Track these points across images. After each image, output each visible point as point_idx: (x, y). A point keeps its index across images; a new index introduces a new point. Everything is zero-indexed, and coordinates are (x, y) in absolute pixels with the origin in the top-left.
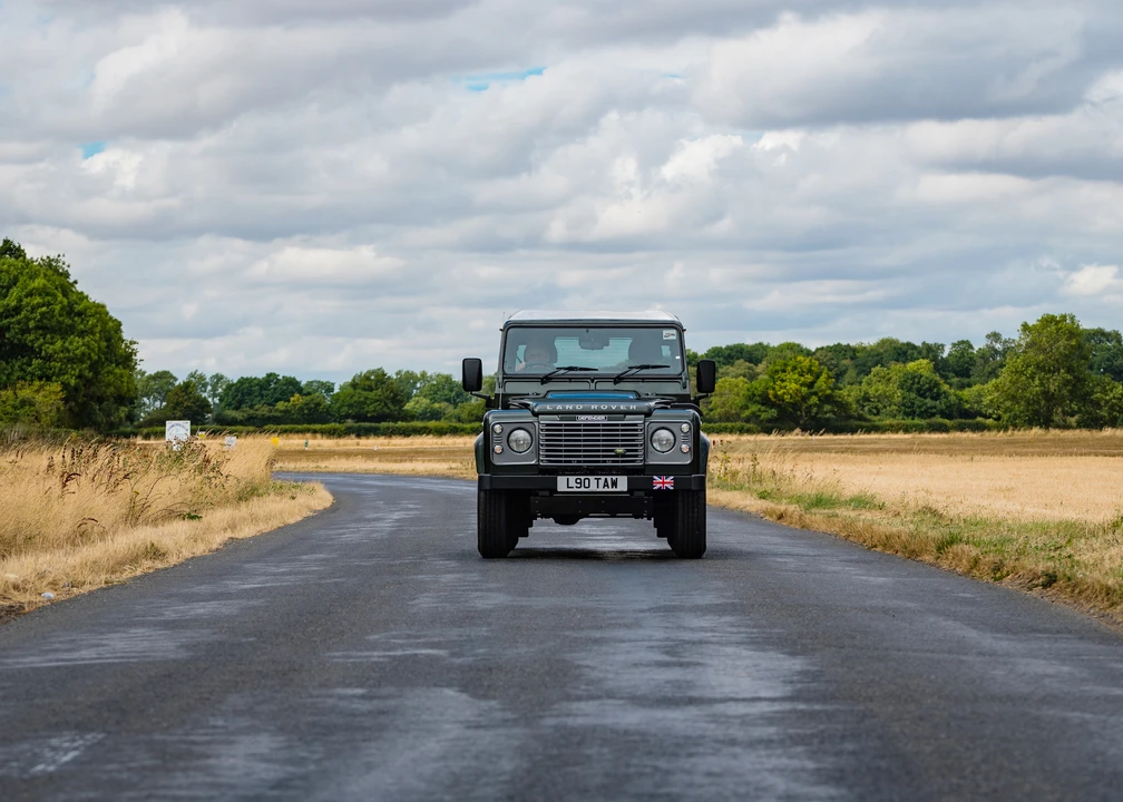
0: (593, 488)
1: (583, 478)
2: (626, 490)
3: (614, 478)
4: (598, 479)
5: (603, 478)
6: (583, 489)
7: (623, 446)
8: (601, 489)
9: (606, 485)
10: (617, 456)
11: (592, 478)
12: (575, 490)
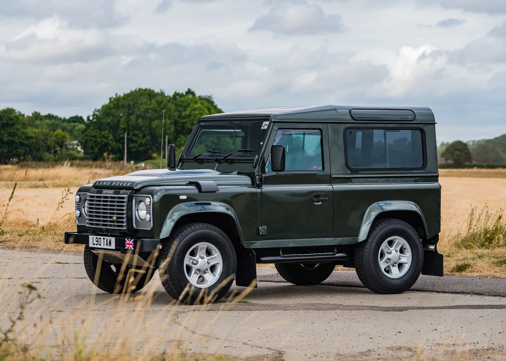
0: (102, 246)
1: (98, 237)
2: (114, 248)
3: (110, 238)
4: (104, 239)
5: (106, 238)
6: (98, 246)
7: (117, 214)
8: (105, 247)
9: (107, 244)
10: (113, 222)
11: (102, 237)
12: (95, 246)
